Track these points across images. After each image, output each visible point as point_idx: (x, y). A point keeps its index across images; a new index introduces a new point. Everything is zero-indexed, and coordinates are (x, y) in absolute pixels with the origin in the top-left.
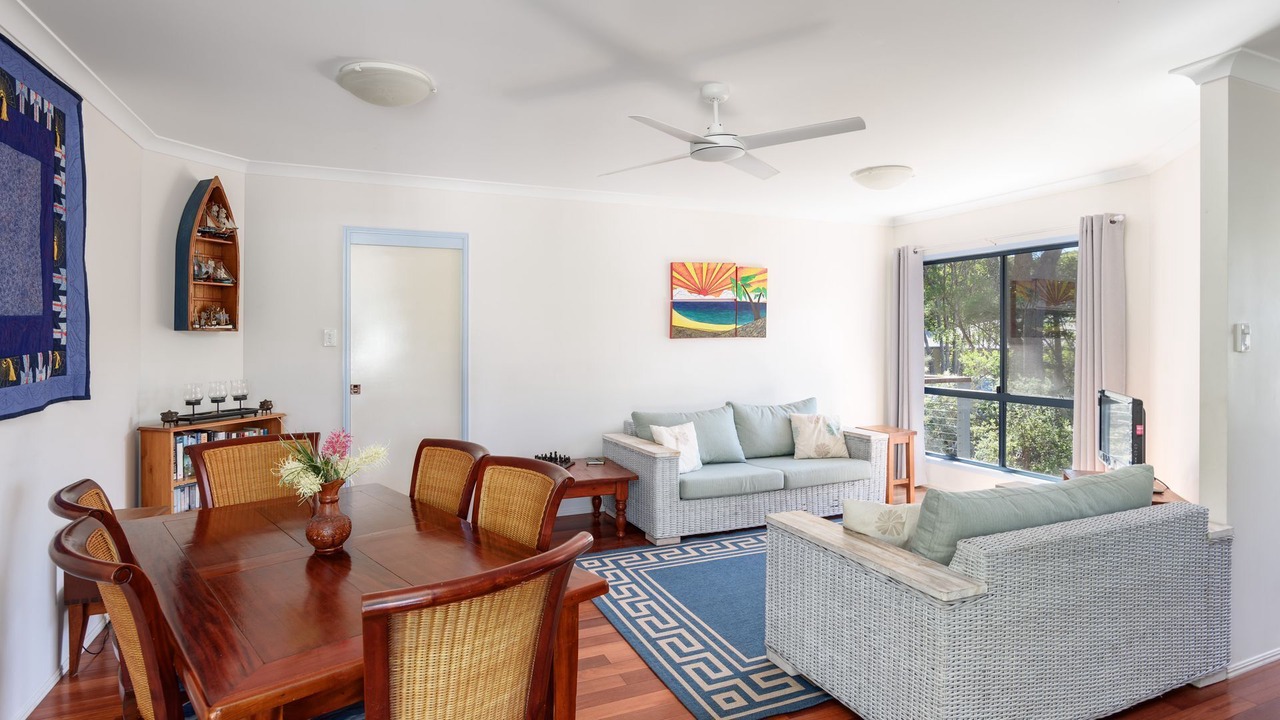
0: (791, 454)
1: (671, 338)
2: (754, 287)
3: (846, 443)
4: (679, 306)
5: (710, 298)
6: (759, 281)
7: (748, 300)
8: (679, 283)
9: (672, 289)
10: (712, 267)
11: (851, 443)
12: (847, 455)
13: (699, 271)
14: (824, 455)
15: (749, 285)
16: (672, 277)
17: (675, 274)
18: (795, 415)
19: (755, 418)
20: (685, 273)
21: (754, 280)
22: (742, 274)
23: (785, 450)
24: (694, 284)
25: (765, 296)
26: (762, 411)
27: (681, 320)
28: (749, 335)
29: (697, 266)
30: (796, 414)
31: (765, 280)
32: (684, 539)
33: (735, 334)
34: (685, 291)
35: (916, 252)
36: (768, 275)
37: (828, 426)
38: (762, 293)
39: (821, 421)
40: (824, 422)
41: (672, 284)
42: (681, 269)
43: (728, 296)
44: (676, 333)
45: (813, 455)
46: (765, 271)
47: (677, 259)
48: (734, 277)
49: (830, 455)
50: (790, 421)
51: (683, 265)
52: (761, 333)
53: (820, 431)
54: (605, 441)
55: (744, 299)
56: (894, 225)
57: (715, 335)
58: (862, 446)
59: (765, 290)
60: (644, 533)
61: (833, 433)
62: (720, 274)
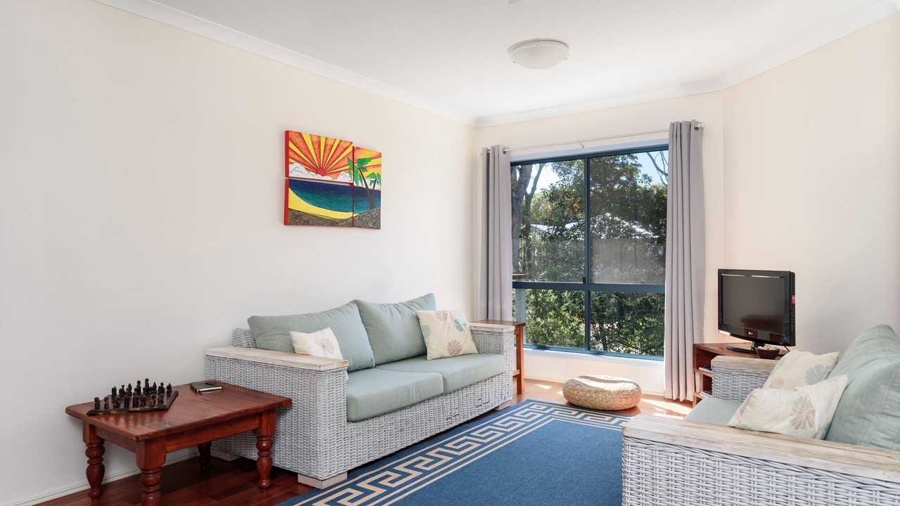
0: (422, 354)
1: (286, 223)
2: (370, 171)
3: (474, 340)
4: (294, 185)
5: (327, 178)
6: (374, 166)
7: (365, 187)
8: (296, 157)
9: (287, 163)
10: (330, 143)
11: (479, 338)
12: (476, 351)
13: (316, 146)
14: (456, 354)
15: (365, 169)
16: (287, 149)
17: (291, 145)
18: (422, 313)
19: (386, 317)
20: (303, 147)
21: (369, 164)
22: (359, 156)
23: (416, 351)
24: (312, 161)
25: (379, 183)
26: (390, 309)
27: (298, 203)
28: (364, 225)
29: (315, 139)
30: (421, 311)
31: (379, 166)
32: (352, 473)
33: (351, 224)
34: (302, 168)
35: (505, 152)
36: (382, 161)
37: (456, 321)
38: (377, 179)
39: (448, 318)
40: (452, 318)
41: (287, 157)
42: (298, 140)
43: (344, 178)
44: (292, 218)
45: (446, 354)
46: (379, 156)
47: (294, 127)
48: (351, 157)
49: (461, 353)
50: (418, 319)
51: (300, 134)
52: (374, 223)
53: (449, 328)
54: (210, 358)
55: (360, 185)
56: (479, 125)
57: (333, 223)
58: (492, 340)
59: (379, 176)
60: (294, 475)
61: (461, 330)
62: (338, 153)
